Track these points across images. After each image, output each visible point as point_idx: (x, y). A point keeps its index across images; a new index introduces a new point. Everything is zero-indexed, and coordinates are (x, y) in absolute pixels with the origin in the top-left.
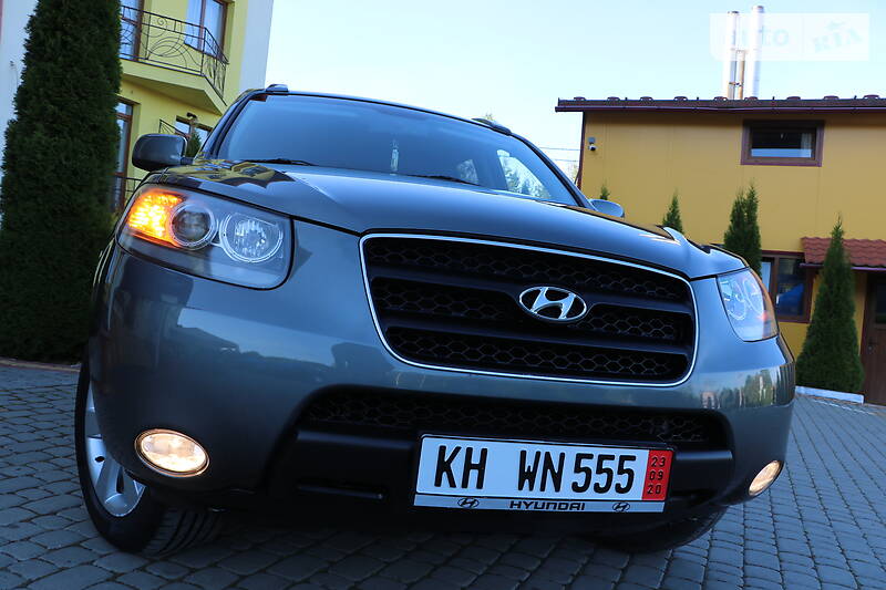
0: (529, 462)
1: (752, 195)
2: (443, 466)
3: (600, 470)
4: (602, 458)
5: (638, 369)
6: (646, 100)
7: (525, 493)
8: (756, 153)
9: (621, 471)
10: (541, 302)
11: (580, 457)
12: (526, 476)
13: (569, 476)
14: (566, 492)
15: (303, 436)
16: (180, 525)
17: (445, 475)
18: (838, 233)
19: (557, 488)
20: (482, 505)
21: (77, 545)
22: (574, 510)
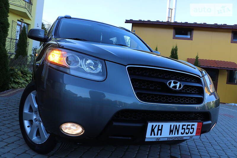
0: (172, 128)
1: (176, 47)
2: (153, 130)
3: (187, 129)
4: (188, 125)
5: (192, 101)
6: (149, 21)
7: (171, 136)
8: (177, 36)
9: (192, 128)
10: (172, 85)
11: (183, 125)
12: (171, 131)
13: (181, 131)
14: (180, 135)
15: (115, 124)
16: (61, 146)
17: (153, 132)
18: (197, 57)
19: (178, 134)
20: (161, 140)
21: (25, 153)
22: (181, 139)
